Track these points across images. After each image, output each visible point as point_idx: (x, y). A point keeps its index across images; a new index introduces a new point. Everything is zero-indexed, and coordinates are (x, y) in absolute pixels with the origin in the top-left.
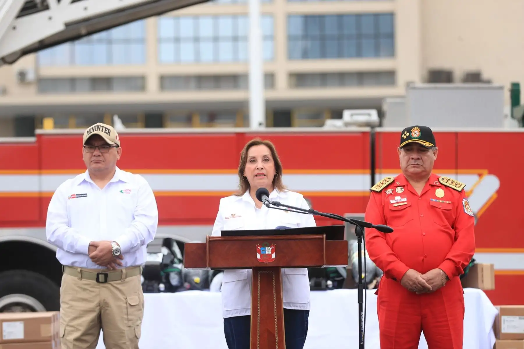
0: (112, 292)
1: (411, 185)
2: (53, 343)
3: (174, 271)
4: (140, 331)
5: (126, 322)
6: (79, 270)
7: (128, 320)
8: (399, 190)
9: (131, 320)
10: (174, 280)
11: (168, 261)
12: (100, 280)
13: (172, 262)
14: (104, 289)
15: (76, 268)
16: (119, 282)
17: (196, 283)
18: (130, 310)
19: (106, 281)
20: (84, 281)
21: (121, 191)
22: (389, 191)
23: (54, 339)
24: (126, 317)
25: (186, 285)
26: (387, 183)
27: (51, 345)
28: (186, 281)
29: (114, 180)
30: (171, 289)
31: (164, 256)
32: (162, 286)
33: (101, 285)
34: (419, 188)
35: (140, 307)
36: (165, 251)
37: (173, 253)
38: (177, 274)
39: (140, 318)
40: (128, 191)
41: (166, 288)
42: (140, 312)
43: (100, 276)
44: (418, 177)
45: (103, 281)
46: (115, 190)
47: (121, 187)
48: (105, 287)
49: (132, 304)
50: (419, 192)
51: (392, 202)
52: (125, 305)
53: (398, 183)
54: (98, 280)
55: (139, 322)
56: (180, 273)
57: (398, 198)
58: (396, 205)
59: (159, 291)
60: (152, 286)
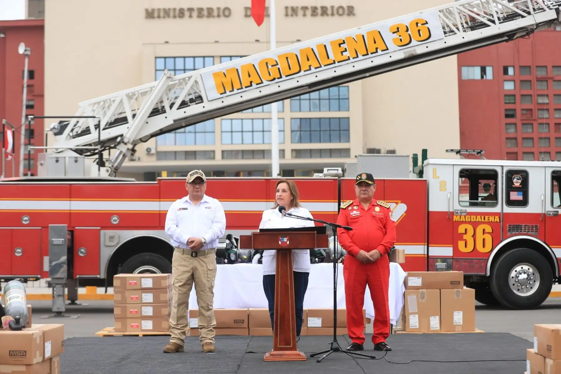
0: (199, 262)
1: (362, 205)
2: (168, 290)
3: (233, 252)
4: (214, 283)
5: (207, 278)
6: (182, 249)
7: (208, 277)
8: (355, 208)
9: (209, 278)
10: (233, 257)
11: (229, 247)
12: (193, 256)
13: (232, 248)
14: (195, 260)
15: (181, 249)
16: (204, 257)
17: (245, 259)
18: (209, 272)
19: (196, 256)
20: (185, 256)
21: (206, 208)
22: (350, 208)
23: (168, 288)
24: (206, 276)
25: (239, 260)
26: (349, 204)
27: (167, 290)
28: (239, 258)
29: (202, 201)
30: (231, 262)
31: (227, 244)
32: (226, 261)
33: (193, 258)
34: (366, 206)
35: (214, 270)
36: (228, 241)
37: (232, 243)
38: (234, 254)
39: (214, 277)
40: (209, 208)
41: (228, 261)
42: (214, 273)
43: (193, 253)
44: (366, 200)
45: (195, 256)
46: (203, 207)
47: (207, 205)
48: (197, 260)
49: (211, 269)
50: (366, 209)
51: (351, 214)
52: (206, 269)
53: (355, 204)
54: (192, 255)
55: (213, 279)
56: (236, 253)
57: (355, 212)
58: (354, 216)
59: (225, 263)
60: (221, 261)
